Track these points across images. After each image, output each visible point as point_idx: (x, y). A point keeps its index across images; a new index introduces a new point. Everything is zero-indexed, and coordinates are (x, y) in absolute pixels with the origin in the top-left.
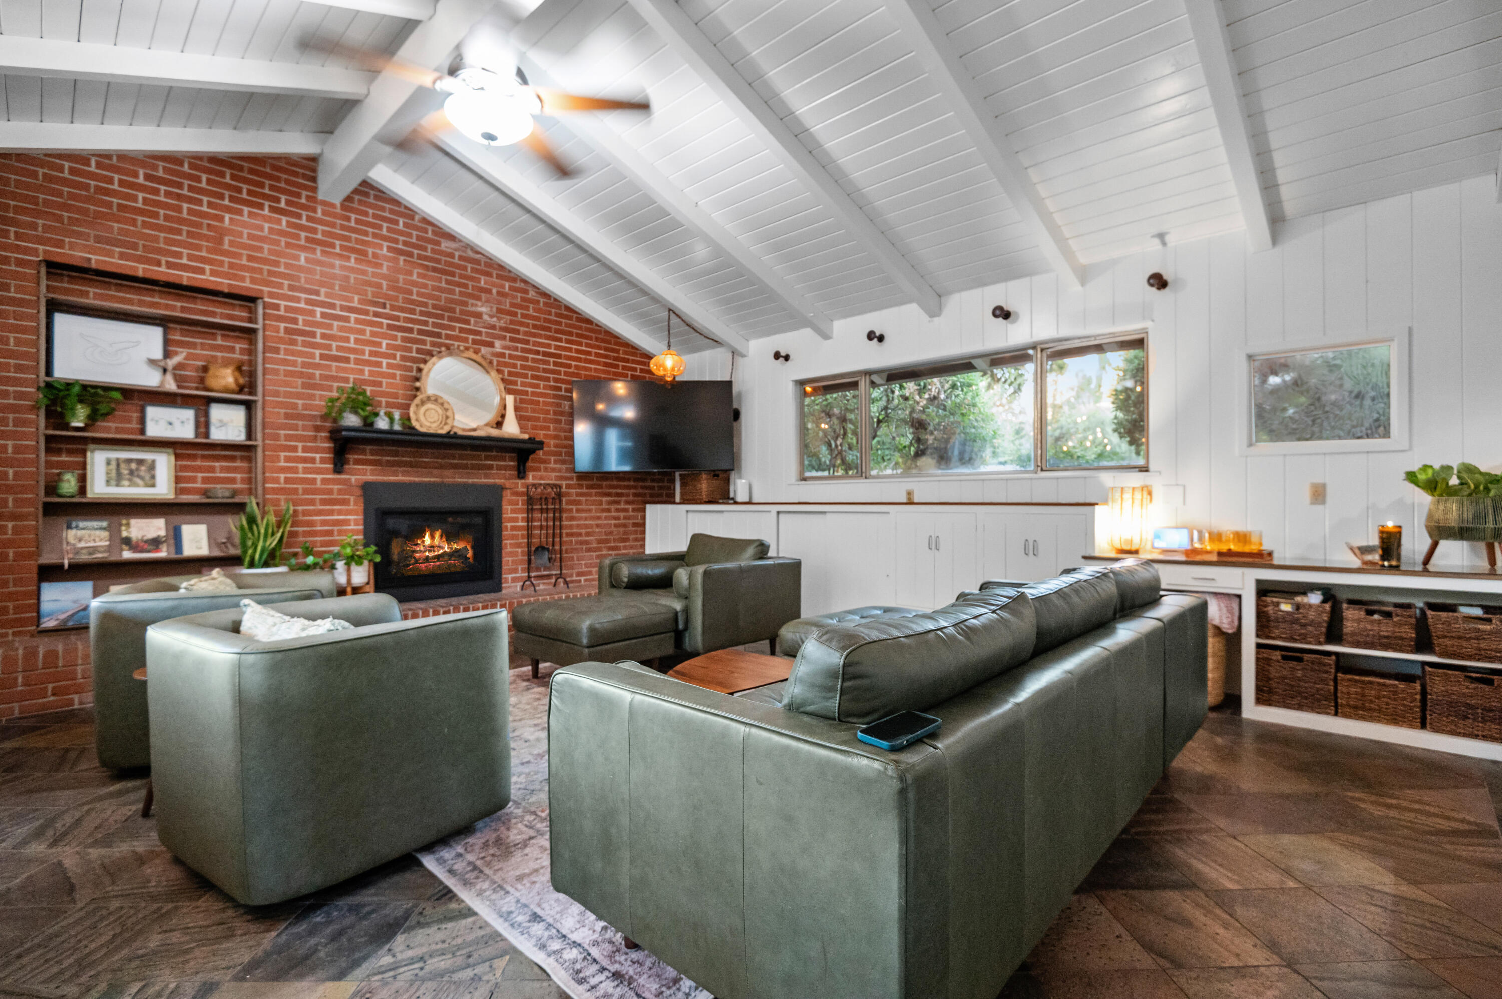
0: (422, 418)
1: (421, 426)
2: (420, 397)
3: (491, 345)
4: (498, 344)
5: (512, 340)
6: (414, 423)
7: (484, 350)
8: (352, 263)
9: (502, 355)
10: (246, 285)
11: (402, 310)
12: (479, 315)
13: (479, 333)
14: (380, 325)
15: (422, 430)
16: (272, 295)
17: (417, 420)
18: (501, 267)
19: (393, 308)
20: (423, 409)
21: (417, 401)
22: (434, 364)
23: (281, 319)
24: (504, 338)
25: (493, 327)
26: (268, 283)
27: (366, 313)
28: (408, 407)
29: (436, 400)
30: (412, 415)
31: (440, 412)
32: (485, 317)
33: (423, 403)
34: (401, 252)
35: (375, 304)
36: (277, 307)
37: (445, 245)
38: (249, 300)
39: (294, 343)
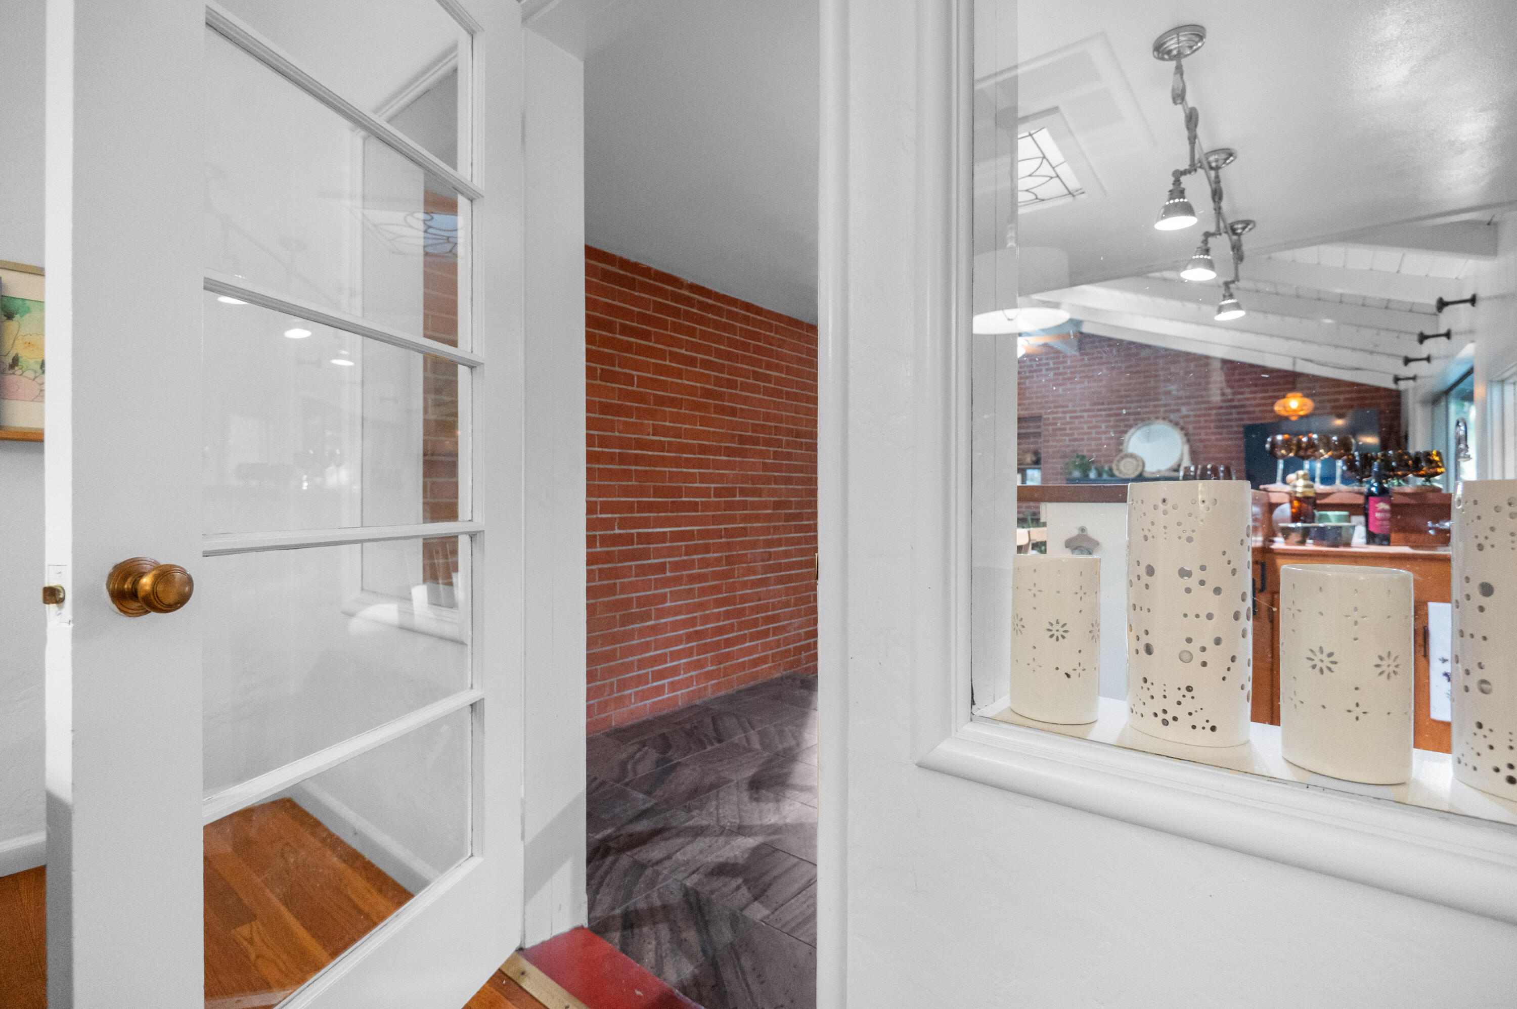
0: (1122, 468)
1: (1120, 473)
2: (1122, 454)
3: (1178, 411)
4: (1184, 410)
5: (1197, 403)
6: (1116, 472)
7: (1173, 416)
8: (1086, 384)
9: (1188, 416)
10: (1036, 411)
11: (1115, 403)
12: (1169, 392)
13: (1169, 405)
14: (1101, 416)
15: (1122, 476)
16: (1046, 414)
17: (1118, 469)
18: (1187, 354)
19: (1109, 404)
20: (1122, 463)
21: (1118, 458)
22: (1133, 434)
23: (1050, 424)
24: (1189, 404)
25: (1180, 398)
26: (1043, 408)
27: (1093, 410)
28: (1111, 462)
29: (1132, 456)
30: (1114, 467)
31: (1135, 462)
32: (1174, 393)
33: (1122, 458)
34: (1113, 368)
35: (1098, 404)
36: (1048, 419)
37: (1144, 353)
38: (1039, 418)
39: (1056, 435)
